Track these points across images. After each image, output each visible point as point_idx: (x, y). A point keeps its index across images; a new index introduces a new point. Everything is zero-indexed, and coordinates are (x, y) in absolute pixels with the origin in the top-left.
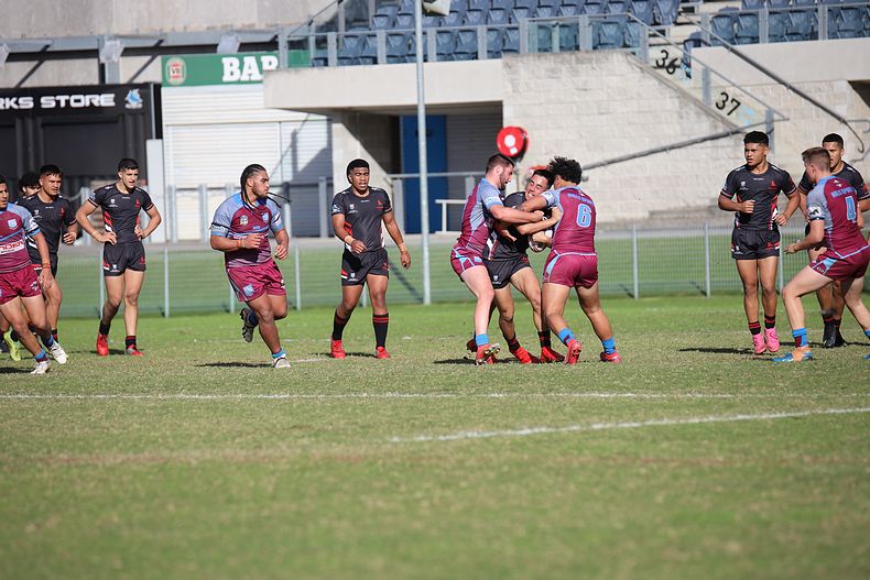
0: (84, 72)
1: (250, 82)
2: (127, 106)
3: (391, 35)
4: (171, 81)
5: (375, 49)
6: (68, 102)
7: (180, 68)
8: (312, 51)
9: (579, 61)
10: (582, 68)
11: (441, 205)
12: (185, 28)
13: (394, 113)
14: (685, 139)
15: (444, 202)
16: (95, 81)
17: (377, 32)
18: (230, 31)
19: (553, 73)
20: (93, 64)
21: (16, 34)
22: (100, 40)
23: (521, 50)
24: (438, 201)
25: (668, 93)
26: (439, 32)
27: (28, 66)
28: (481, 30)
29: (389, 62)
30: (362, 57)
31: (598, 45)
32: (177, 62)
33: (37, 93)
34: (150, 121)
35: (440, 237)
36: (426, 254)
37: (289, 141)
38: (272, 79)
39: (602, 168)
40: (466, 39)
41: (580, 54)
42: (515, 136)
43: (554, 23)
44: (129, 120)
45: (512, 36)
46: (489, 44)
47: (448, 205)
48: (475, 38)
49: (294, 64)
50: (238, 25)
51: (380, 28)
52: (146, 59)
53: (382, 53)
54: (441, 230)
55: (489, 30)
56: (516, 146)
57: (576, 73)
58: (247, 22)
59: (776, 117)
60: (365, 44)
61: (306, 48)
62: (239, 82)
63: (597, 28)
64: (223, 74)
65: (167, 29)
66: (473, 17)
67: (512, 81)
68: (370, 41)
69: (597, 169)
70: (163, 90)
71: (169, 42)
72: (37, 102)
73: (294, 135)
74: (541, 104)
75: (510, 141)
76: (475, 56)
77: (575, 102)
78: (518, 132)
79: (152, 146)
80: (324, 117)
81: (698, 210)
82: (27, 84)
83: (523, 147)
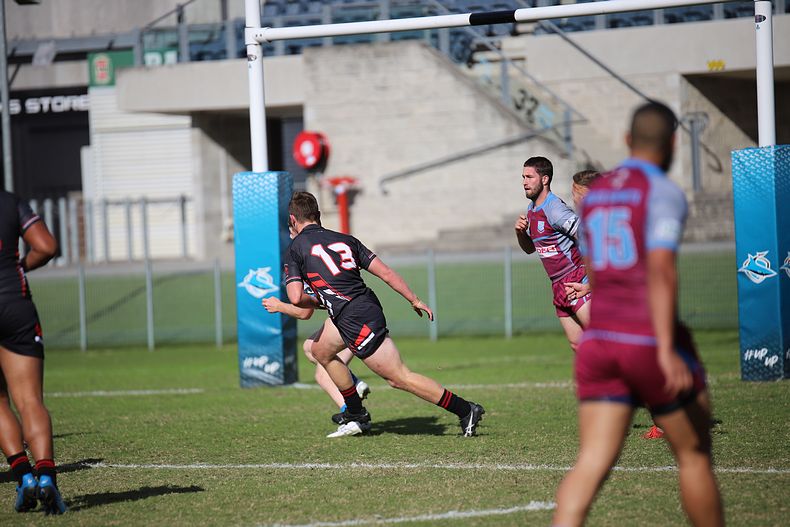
4: (98, 80)
14: (479, 145)
19: (352, 70)
25: (465, 91)
32: (103, 58)
38: (125, 77)
39: (401, 180)
41: (378, 46)
42: (313, 143)
56: (314, 154)
57: (374, 69)
59: (575, 117)
67: (313, 79)
69: (398, 181)
70: (91, 92)
75: (307, 149)
77: (374, 103)
78: (317, 138)
81: (485, 228)
83: (323, 155)
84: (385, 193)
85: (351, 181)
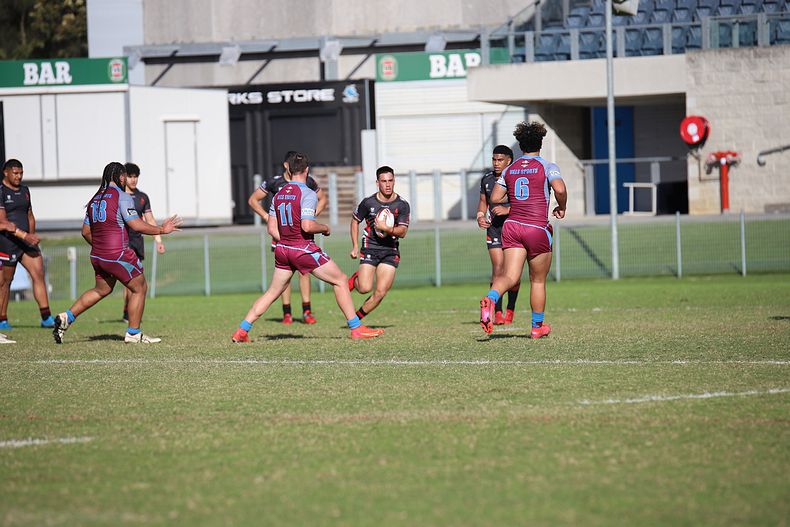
0: (306, 70)
1: (455, 77)
2: (345, 100)
3: (584, 33)
4: (384, 77)
5: (569, 47)
6: (292, 97)
7: (392, 65)
8: (512, 49)
9: (757, 55)
10: (760, 62)
11: (628, 188)
12: (397, 29)
13: (586, 105)
15: (631, 186)
16: (316, 78)
17: (571, 31)
18: (437, 31)
19: (733, 67)
20: (314, 63)
21: (247, 36)
22: (321, 40)
23: (704, 47)
24: (626, 185)
26: (628, 31)
27: (256, 65)
28: (667, 28)
29: (581, 58)
30: (557, 54)
31: (775, 40)
32: (389, 59)
33: (265, 89)
34: (364, 114)
35: (629, 217)
36: (615, 232)
37: (489, 131)
38: (475, 75)
39: (778, 154)
40: (652, 36)
41: (758, 50)
42: (697, 125)
43: (734, 20)
44: (347, 112)
45: (695, 33)
46: (674, 41)
47: (635, 188)
48: (661, 35)
49: (495, 60)
50: (445, 26)
51: (573, 27)
52: (363, 57)
53: (575, 50)
54: (628, 210)
55: (675, 28)
56: (698, 133)
57: (754, 66)
58: (453, 23)
60: (559, 42)
61: (505, 47)
62: (445, 78)
63: (775, 26)
64: (429, 70)
65: (381, 31)
66: (658, 16)
67: (694, 74)
68: (564, 40)
69: (774, 155)
70: (378, 86)
71: (383, 42)
72: (265, 98)
73: (495, 126)
74: (721, 95)
75: (692, 129)
76: (660, 52)
77: (753, 93)
78: (701, 121)
79: (367, 136)
80: (522, 109)
82: (256, 81)
83: (705, 134)
84: (761, 164)
85: (734, 155)
